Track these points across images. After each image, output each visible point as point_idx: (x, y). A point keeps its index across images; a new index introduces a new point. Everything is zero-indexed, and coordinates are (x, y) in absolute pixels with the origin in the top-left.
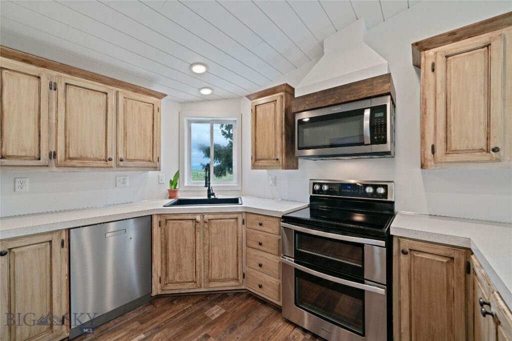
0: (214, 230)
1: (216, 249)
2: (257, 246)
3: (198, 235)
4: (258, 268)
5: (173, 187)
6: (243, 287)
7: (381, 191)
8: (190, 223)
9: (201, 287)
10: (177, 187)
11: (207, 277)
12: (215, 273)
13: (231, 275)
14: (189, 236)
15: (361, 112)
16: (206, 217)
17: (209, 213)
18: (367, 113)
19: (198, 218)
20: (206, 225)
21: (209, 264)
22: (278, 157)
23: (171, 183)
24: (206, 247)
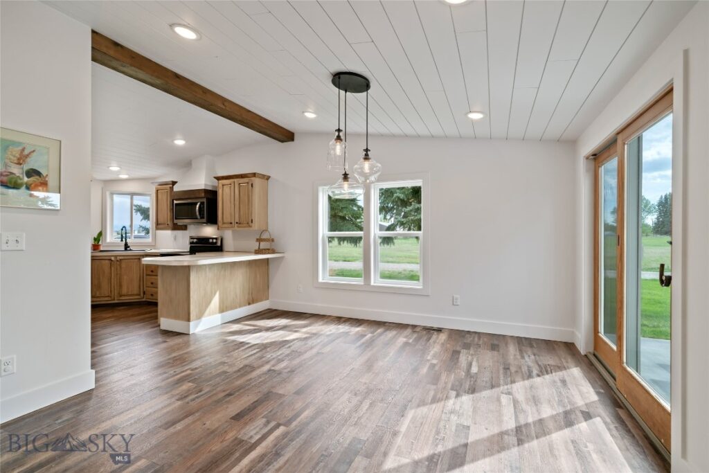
0: (123, 265)
1: (125, 277)
2: (151, 273)
3: (113, 268)
4: (152, 286)
5: (96, 243)
6: (144, 300)
7: (214, 241)
8: (107, 261)
9: (114, 300)
10: (100, 243)
11: (119, 293)
12: (124, 291)
13: (136, 292)
14: (107, 270)
15: (196, 204)
16: (118, 258)
17: (120, 256)
18: (199, 204)
19: (113, 258)
20: (118, 263)
21: (121, 286)
22: (169, 223)
23: (95, 239)
24: (118, 276)
